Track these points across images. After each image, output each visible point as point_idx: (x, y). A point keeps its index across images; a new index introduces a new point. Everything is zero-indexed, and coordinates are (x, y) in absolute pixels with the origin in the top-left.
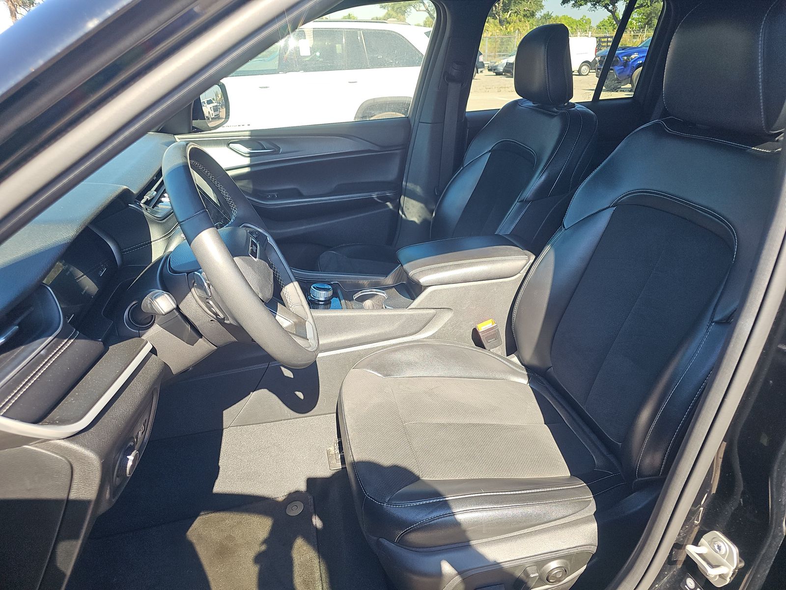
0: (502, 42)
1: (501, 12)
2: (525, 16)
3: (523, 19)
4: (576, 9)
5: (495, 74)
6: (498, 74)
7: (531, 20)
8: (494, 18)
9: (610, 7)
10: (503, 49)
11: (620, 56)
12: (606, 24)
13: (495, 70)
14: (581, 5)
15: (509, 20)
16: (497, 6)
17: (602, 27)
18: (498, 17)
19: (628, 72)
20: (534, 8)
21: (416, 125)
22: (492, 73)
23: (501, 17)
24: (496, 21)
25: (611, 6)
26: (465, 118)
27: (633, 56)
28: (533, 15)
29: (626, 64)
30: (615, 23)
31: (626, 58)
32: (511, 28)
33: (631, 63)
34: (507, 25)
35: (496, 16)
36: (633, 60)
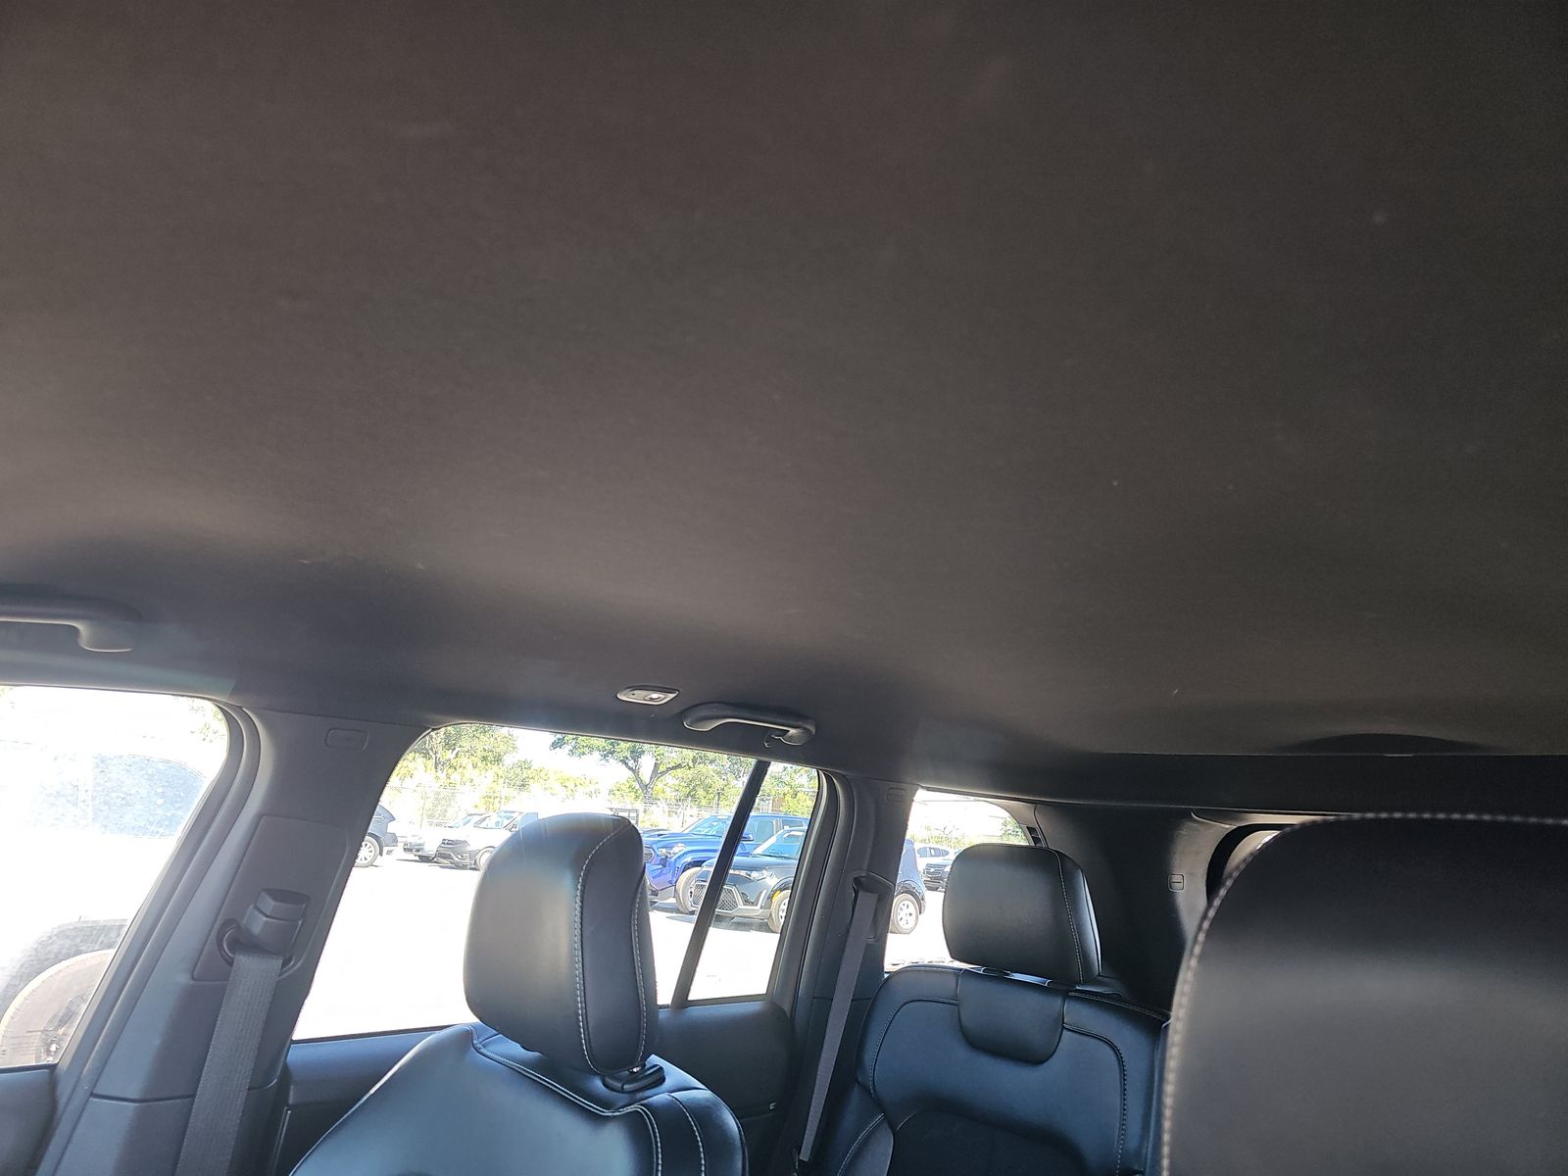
0: (437, 799)
1: (440, 748)
2: (484, 758)
3: (479, 764)
4: (575, 758)
5: (417, 858)
6: (424, 859)
7: (495, 768)
8: (426, 755)
9: (631, 763)
10: (439, 812)
11: (654, 846)
12: (624, 788)
13: (418, 851)
14: (584, 753)
15: (453, 762)
16: (434, 736)
17: (617, 792)
18: (434, 756)
19: (669, 877)
20: (502, 748)
21: (76, 1102)
22: (411, 856)
23: (438, 756)
24: (429, 762)
25: (632, 761)
26: (286, 1067)
27: (676, 849)
28: (498, 760)
29: (664, 862)
30: (638, 787)
31: (664, 850)
32: (456, 776)
33: (673, 859)
34: (450, 771)
35: (431, 753)
36: (676, 856)
